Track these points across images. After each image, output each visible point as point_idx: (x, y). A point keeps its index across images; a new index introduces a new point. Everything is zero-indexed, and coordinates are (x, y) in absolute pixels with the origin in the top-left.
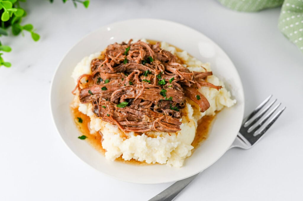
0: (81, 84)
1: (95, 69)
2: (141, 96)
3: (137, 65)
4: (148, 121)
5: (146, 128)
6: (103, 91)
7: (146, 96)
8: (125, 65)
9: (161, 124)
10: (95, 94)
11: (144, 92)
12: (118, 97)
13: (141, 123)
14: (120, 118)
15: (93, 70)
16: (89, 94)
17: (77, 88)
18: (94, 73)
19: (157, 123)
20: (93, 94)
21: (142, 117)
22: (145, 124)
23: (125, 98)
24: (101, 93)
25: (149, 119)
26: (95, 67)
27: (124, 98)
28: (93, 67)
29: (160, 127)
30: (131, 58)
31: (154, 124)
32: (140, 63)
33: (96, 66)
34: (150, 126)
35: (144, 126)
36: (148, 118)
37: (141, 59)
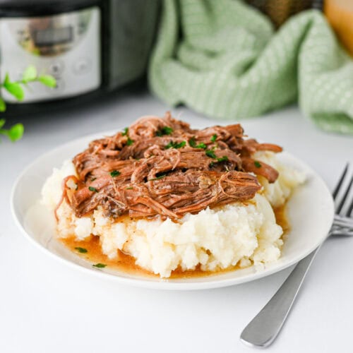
0: (70, 189)
1: (83, 168)
2: (181, 162)
3: (151, 141)
4: (210, 183)
5: (209, 198)
6: (115, 178)
7: (188, 161)
8: (131, 147)
9: (231, 182)
10: (101, 189)
11: (183, 156)
12: (144, 176)
13: (199, 192)
14: (161, 197)
15: (79, 171)
16: (91, 193)
17: (64, 199)
18: (84, 173)
19: (224, 182)
20: (97, 191)
21: (197, 182)
22: (205, 191)
23: (157, 172)
24: (111, 182)
25: (209, 180)
26: (81, 166)
27: (154, 173)
28: (79, 166)
29: (229, 187)
30: (138, 136)
31: (220, 186)
32: (154, 136)
33: (83, 163)
34: (214, 193)
35: (205, 196)
36: (206, 179)
37: (154, 130)
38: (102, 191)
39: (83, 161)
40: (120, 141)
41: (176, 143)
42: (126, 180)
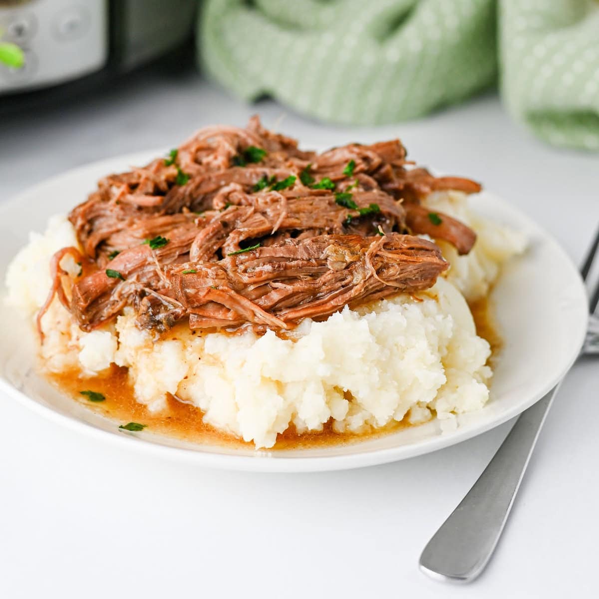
0: (67, 274)
1: (90, 232)
2: (287, 217)
3: (224, 175)
4: (348, 259)
5: (347, 288)
6: (158, 252)
7: (302, 215)
8: (185, 189)
9: (390, 255)
10: (130, 273)
11: (292, 206)
12: (215, 248)
13: (327, 277)
14: (252, 287)
15: (83, 237)
16: (110, 281)
17: (57, 295)
18: (93, 241)
19: (377, 255)
20: (122, 277)
21: (322, 257)
22: (339, 275)
23: (242, 238)
24: (150, 259)
25: (347, 252)
26: (87, 227)
27: (236, 241)
28: (82, 227)
29: (386, 266)
30: (197, 166)
31: (369, 265)
32: (230, 167)
33: (91, 222)
34: (358, 278)
35: (339, 284)
36: (341, 250)
37: (229, 154)
38: (133, 278)
39: (89, 217)
40: (163, 177)
41: (274, 179)
42: (180, 256)
